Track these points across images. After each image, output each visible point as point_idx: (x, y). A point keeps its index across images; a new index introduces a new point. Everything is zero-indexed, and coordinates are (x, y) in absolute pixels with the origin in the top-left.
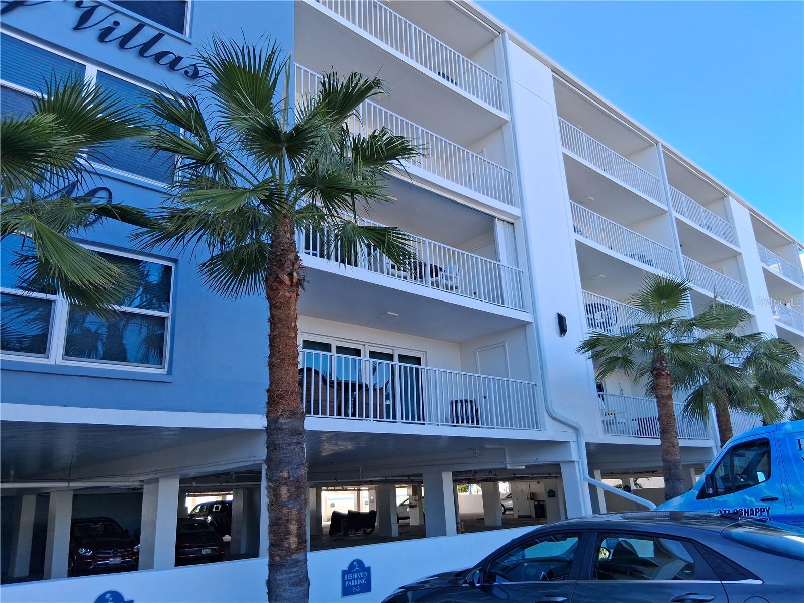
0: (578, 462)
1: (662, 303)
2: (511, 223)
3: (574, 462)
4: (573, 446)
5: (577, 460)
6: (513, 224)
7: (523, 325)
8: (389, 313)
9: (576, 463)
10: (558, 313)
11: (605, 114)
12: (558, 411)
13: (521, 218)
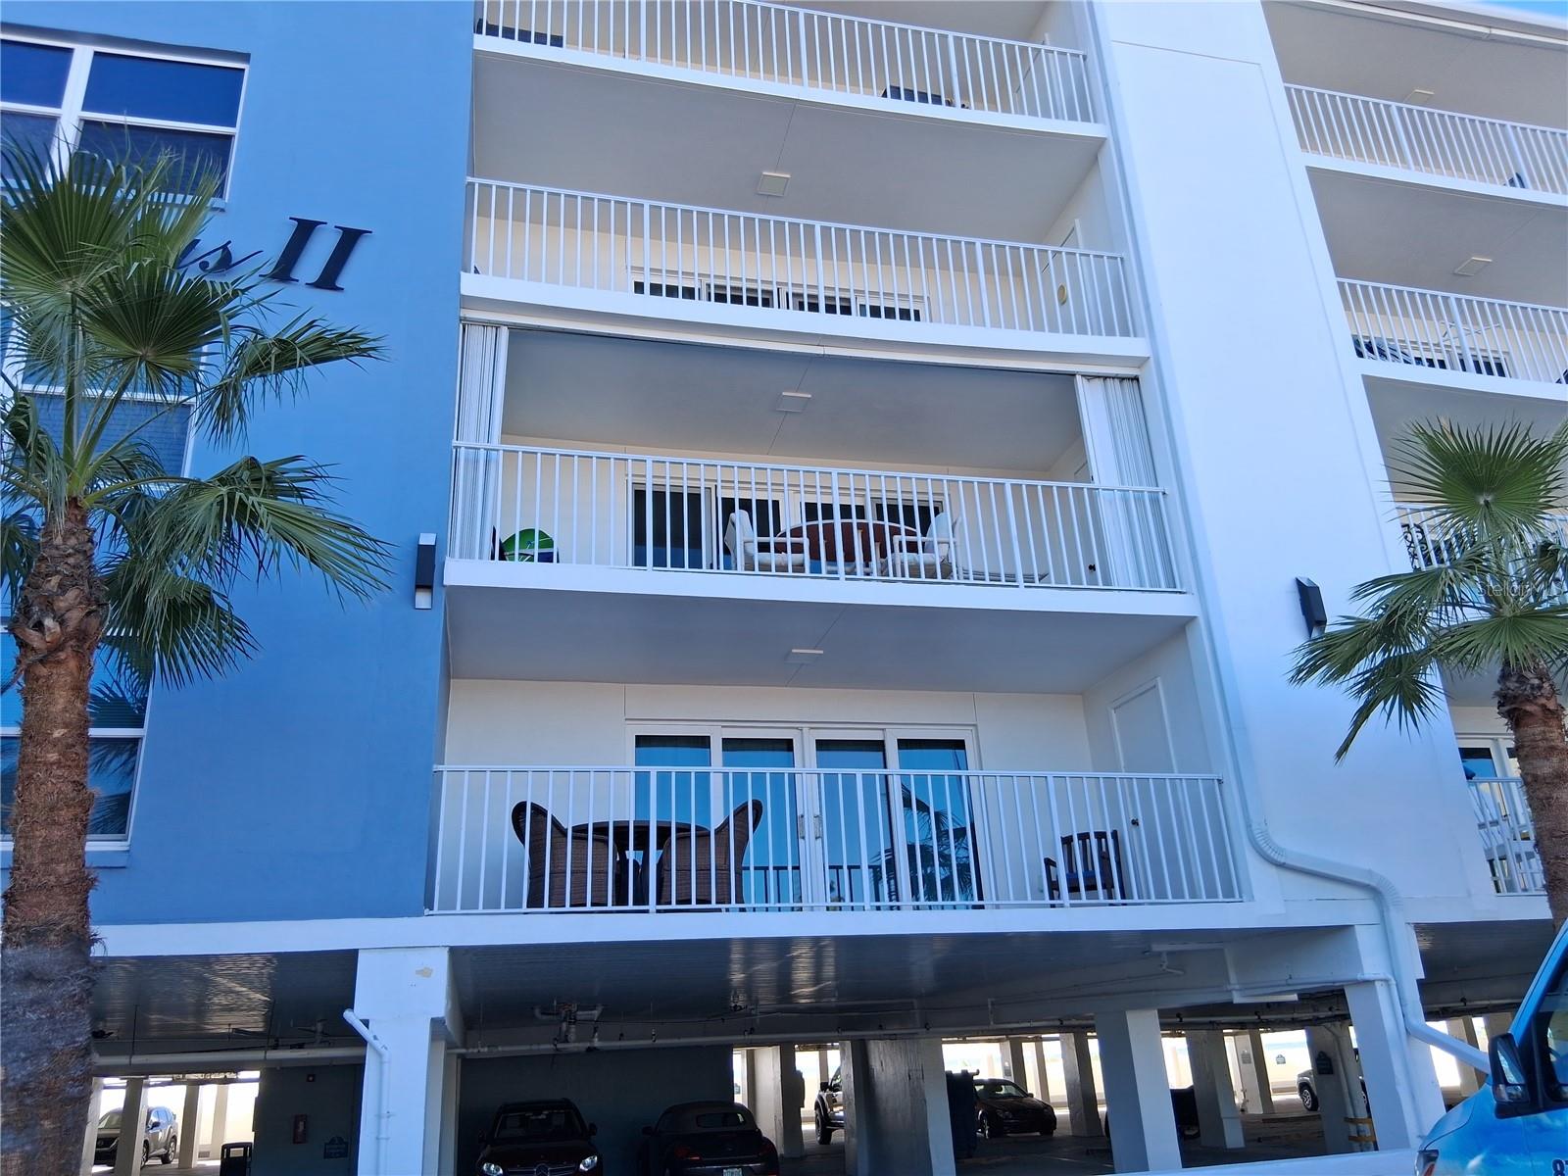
0: (1386, 981)
1: (1482, 502)
2: (1132, 379)
3: (1369, 982)
4: (1366, 940)
5: (1382, 976)
6: (1136, 379)
7: (1178, 628)
8: (794, 651)
9: (1378, 984)
10: (1298, 582)
11: (1476, 37)
12: (1292, 845)
13: (1152, 359)
